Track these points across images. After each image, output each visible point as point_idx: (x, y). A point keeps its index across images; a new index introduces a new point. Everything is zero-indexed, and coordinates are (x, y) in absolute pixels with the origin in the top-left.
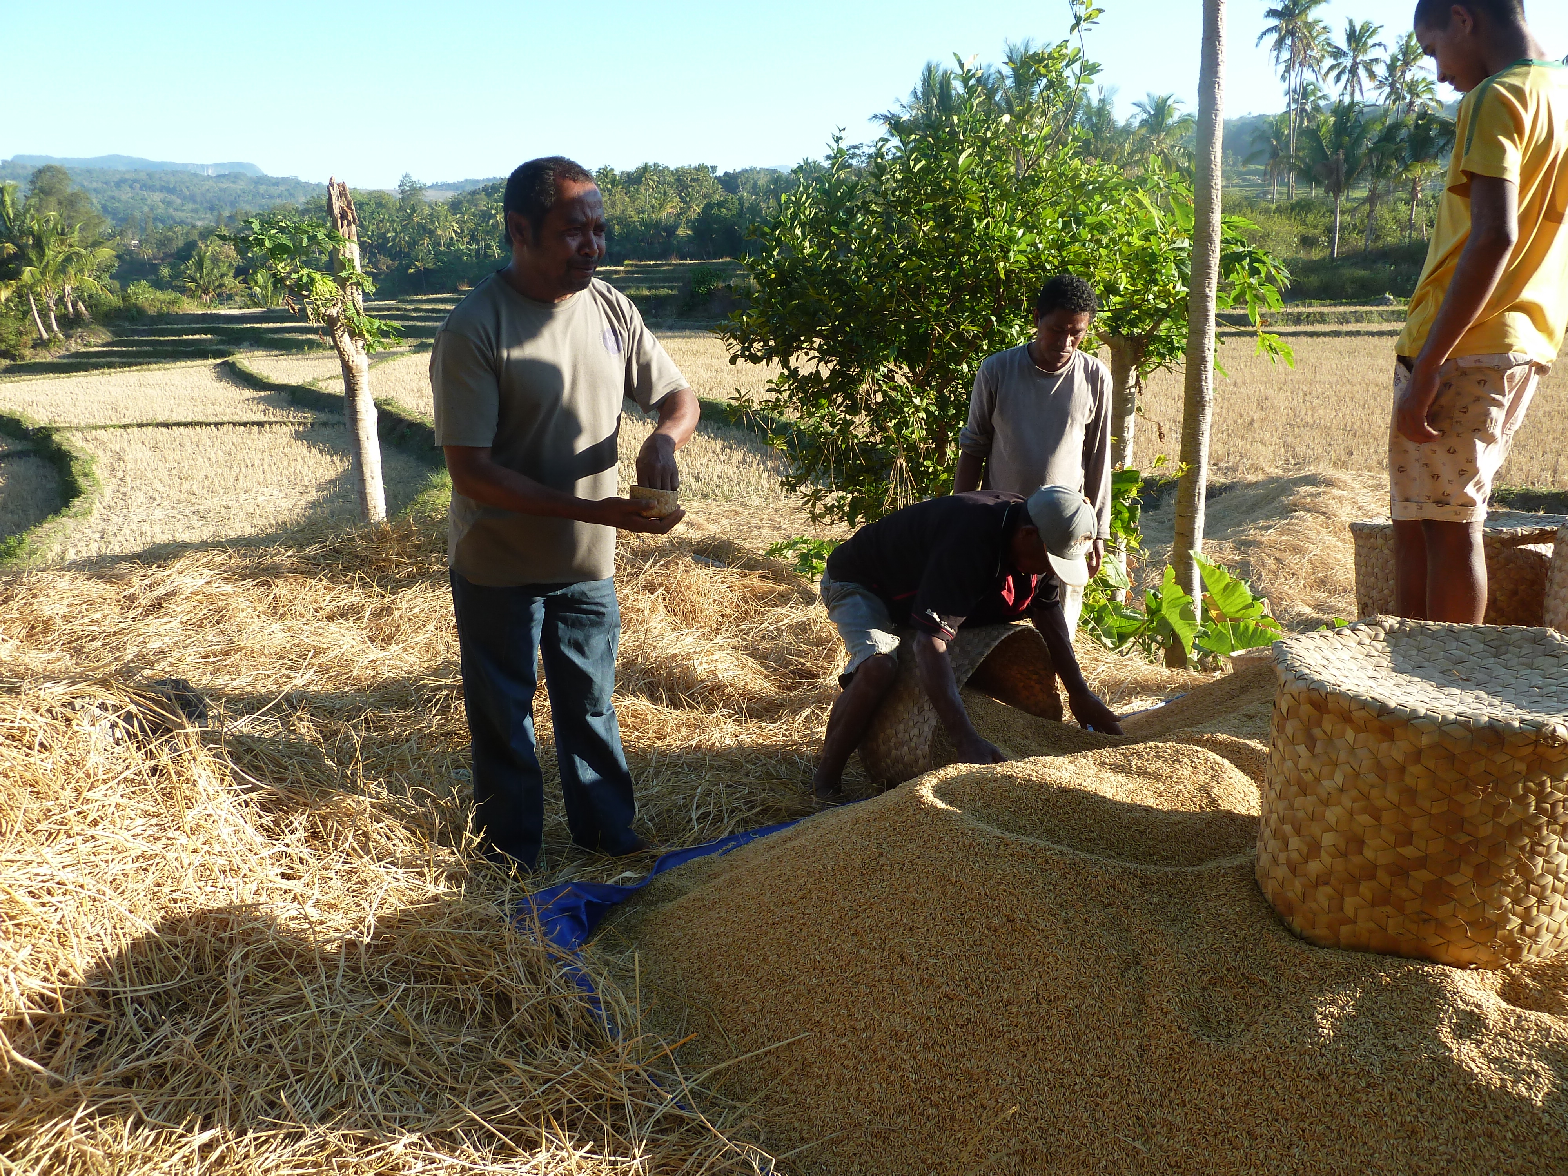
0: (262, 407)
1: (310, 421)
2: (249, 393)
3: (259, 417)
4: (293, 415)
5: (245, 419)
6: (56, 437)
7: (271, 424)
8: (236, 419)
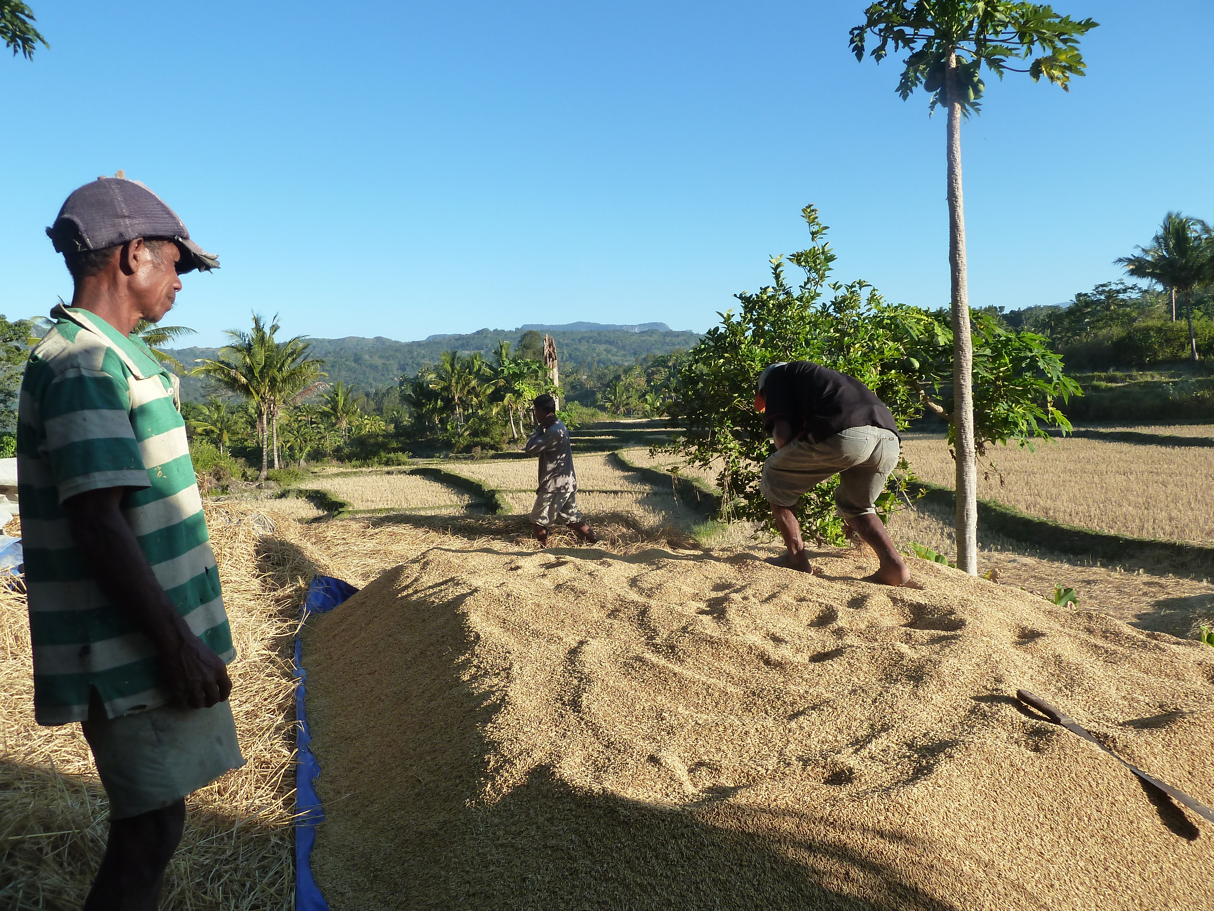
0: (622, 482)
1: (648, 491)
2: (619, 473)
3: (617, 488)
4: (638, 487)
5: (608, 489)
6: (497, 496)
7: (622, 492)
8: (604, 489)
